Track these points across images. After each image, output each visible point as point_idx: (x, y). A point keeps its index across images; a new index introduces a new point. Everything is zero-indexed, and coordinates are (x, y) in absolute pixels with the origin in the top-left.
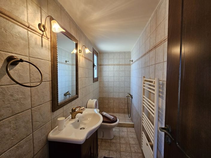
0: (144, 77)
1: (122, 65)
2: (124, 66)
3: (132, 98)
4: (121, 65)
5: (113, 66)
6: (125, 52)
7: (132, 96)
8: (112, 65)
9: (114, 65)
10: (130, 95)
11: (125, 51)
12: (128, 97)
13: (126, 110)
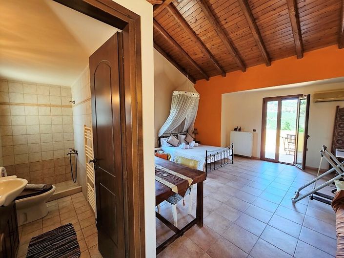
0: (85, 125)
1: (57, 106)
2: (59, 109)
3: (77, 154)
4: (53, 106)
5: (37, 107)
6: (60, 87)
7: (77, 151)
8: (33, 105)
9: (38, 105)
10: (74, 151)
11: (61, 85)
12: (70, 154)
13: (69, 175)
